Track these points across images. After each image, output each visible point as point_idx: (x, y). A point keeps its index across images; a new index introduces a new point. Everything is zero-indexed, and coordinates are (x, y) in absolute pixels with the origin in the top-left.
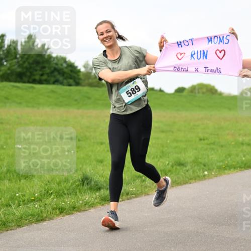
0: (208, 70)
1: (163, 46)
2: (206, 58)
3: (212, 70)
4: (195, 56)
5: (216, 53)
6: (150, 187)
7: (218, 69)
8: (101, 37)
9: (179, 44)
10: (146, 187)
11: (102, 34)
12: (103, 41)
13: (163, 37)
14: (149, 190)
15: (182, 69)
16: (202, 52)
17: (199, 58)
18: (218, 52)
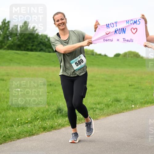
0: (125, 40)
1: (97, 27)
2: (125, 33)
3: (127, 40)
4: (118, 32)
5: (131, 30)
6: (99, 115)
7: (132, 39)
8: (57, 23)
9: (108, 26)
10: (96, 115)
11: (58, 21)
12: (59, 25)
13: (97, 22)
14: (98, 116)
15: (109, 40)
16: (122, 29)
17: (120, 33)
18: (132, 29)
